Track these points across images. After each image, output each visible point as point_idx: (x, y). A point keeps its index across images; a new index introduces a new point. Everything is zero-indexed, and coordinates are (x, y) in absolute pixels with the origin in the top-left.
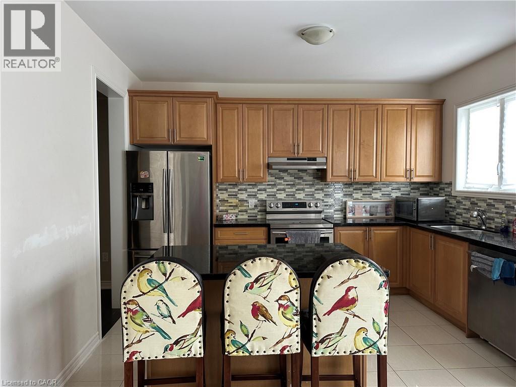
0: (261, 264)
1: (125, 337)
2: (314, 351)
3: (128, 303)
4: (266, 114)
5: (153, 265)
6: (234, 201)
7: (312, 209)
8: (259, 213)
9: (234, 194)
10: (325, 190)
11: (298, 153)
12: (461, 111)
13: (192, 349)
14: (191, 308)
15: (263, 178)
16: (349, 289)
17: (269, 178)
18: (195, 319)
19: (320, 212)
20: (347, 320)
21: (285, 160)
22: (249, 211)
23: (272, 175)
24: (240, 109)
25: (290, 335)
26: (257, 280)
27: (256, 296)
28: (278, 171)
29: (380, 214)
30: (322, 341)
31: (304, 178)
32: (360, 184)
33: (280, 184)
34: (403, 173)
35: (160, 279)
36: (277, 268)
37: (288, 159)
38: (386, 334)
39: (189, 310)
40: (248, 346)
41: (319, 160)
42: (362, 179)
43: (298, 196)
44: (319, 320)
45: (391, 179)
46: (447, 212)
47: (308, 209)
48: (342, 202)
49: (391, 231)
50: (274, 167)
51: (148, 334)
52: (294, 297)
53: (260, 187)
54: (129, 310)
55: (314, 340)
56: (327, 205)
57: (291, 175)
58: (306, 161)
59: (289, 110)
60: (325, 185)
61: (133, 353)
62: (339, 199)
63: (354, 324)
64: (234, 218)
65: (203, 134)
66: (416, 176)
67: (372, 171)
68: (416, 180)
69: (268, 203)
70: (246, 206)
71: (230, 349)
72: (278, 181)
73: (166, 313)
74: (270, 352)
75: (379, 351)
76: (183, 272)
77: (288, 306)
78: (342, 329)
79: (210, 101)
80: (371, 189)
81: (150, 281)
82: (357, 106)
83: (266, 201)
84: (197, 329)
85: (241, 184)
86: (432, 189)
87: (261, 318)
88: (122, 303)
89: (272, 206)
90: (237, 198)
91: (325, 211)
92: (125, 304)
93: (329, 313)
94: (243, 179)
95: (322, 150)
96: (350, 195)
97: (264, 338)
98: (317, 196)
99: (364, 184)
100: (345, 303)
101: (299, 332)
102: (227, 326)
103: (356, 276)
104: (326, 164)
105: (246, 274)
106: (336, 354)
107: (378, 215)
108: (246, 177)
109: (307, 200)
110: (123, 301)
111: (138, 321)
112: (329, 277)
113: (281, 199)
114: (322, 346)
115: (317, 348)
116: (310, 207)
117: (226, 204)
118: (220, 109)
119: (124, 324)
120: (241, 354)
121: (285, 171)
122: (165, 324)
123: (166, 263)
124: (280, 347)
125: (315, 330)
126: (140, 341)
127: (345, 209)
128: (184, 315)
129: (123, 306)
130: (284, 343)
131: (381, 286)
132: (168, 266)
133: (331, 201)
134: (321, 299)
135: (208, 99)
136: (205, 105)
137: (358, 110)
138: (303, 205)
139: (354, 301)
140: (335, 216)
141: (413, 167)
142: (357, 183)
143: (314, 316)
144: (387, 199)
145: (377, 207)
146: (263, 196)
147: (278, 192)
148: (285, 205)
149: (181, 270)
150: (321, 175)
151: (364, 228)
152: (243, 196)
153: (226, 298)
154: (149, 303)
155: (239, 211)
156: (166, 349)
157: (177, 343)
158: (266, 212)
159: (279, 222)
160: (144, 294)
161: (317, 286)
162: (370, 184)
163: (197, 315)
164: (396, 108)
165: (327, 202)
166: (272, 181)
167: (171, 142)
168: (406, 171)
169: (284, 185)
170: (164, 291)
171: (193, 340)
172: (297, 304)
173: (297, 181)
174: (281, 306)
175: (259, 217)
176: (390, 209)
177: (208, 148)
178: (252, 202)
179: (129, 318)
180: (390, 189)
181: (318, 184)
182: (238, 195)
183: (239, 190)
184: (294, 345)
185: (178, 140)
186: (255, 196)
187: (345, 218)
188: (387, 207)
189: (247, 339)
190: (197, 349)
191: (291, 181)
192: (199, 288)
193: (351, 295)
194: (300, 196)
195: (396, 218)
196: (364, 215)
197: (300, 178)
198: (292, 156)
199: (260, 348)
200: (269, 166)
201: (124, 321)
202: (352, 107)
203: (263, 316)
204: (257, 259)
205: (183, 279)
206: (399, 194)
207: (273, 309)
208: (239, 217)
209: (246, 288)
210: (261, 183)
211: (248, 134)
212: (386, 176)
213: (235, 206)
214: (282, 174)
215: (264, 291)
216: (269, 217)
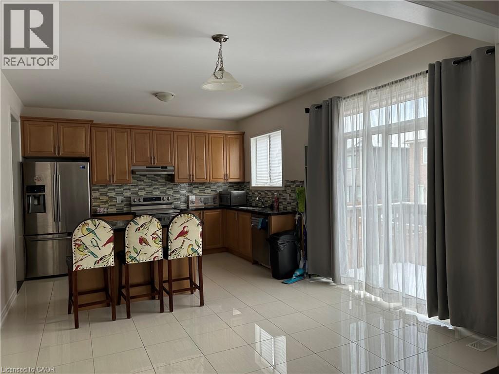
0: (144, 218)
1: (74, 258)
2: (169, 257)
3: (76, 240)
4: (129, 135)
5: (89, 221)
6: (105, 198)
7: (165, 202)
8: (125, 206)
9: (105, 193)
10: (174, 188)
11: (154, 163)
12: (252, 140)
13: (109, 262)
14: (108, 242)
15: (129, 181)
16: (185, 227)
17: (133, 181)
18: (110, 247)
19: (171, 204)
20: (184, 241)
21: (145, 168)
22: (117, 205)
23: (134, 178)
24: (109, 131)
25: (158, 251)
26: (142, 226)
27: (142, 234)
28: (139, 175)
29: (210, 203)
30: (173, 252)
31: (159, 180)
32: (197, 184)
33: (141, 185)
34: (222, 177)
35: (93, 228)
36: (151, 220)
37: (147, 167)
38: (201, 246)
39: (107, 243)
40: (137, 258)
41: (169, 168)
42: (197, 181)
43: (154, 193)
44: (172, 242)
45: (215, 180)
46: (248, 200)
47: (162, 202)
48: (185, 196)
49: (216, 213)
50: (137, 173)
51: (86, 256)
52: (160, 233)
53: (125, 187)
54: (76, 244)
55: (169, 252)
56: (176, 199)
57: (149, 178)
58: (160, 169)
59: (146, 134)
60: (174, 185)
61: (78, 266)
62: (184, 194)
63: (187, 243)
64: (105, 210)
65: (82, 149)
66: (230, 178)
67: (204, 175)
68: (230, 180)
69: (132, 199)
70: (115, 202)
71: (128, 260)
72: (139, 183)
73: (96, 245)
74: (148, 260)
75: (198, 254)
76: (104, 224)
77: (157, 238)
78: (182, 245)
79: (87, 126)
80: (204, 187)
81: (88, 229)
82: (192, 133)
83: (130, 197)
84: (111, 252)
85: (111, 185)
86: (240, 186)
87: (144, 244)
88: (73, 241)
89: (136, 200)
90: (107, 196)
91: (175, 203)
92: (74, 241)
93: (176, 239)
94: (113, 181)
95: (171, 160)
96: (191, 192)
97: (145, 254)
98: (168, 193)
99: (200, 184)
100: (183, 233)
101: (162, 250)
102: (127, 249)
103: (188, 221)
104: (174, 171)
105: (136, 224)
106: (179, 257)
107: (209, 204)
108: (115, 180)
109: (161, 196)
110: (73, 240)
111: (81, 250)
112: (175, 223)
113: (142, 196)
114: (173, 254)
115: (170, 255)
116: (164, 200)
117: (98, 201)
118: (93, 131)
119: (73, 251)
120: (134, 262)
121: (144, 175)
122: (95, 250)
123: (96, 220)
124: (153, 257)
125: (169, 247)
126: (82, 260)
127: (188, 201)
128: (105, 245)
129: (73, 242)
130: (155, 255)
131: (198, 225)
132: (97, 222)
133: (178, 196)
134: (172, 233)
135: (86, 125)
136: (84, 129)
137: (193, 136)
138: (159, 199)
139: (187, 232)
140: (181, 206)
141: (228, 173)
142: (195, 183)
143: (169, 241)
144: (215, 193)
145: (208, 199)
146: (128, 194)
147: (140, 191)
148: (145, 199)
149: (103, 223)
150: (171, 178)
151: (199, 212)
152: (112, 194)
153: (126, 236)
154: (87, 240)
155: (109, 206)
156: (95, 263)
157: (101, 259)
158: (131, 205)
159: (141, 212)
160: (85, 235)
161: (170, 227)
162: (203, 184)
163: (111, 245)
164: (216, 136)
165: (176, 197)
166: (135, 183)
167: (57, 155)
168: (224, 175)
169: (144, 185)
170: (95, 234)
171: (109, 258)
172: (161, 236)
173: (154, 183)
174: (153, 237)
175: (125, 209)
176: (216, 200)
177: (86, 160)
178: (119, 198)
179: (76, 248)
180: (216, 187)
181: (169, 184)
182: (108, 194)
183: (108, 190)
184: (160, 255)
185: (62, 154)
186: (121, 194)
187: (188, 206)
188: (214, 198)
189: (137, 255)
190: (111, 262)
191: (149, 183)
192: (112, 232)
193: (186, 230)
194: (157, 193)
195: (220, 205)
196: (201, 204)
197: (156, 180)
198: (150, 165)
199: (143, 259)
200: (133, 172)
201: (73, 250)
202: (190, 134)
203: (145, 243)
204: (142, 216)
205: (104, 227)
206: (221, 190)
207: (150, 239)
208: (109, 210)
209: (136, 230)
210: (126, 185)
211: (116, 149)
212: (212, 178)
213: (105, 202)
214: (142, 178)
215: (145, 231)
216: (133, 208)
